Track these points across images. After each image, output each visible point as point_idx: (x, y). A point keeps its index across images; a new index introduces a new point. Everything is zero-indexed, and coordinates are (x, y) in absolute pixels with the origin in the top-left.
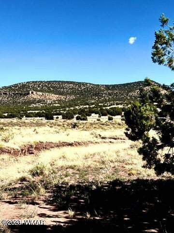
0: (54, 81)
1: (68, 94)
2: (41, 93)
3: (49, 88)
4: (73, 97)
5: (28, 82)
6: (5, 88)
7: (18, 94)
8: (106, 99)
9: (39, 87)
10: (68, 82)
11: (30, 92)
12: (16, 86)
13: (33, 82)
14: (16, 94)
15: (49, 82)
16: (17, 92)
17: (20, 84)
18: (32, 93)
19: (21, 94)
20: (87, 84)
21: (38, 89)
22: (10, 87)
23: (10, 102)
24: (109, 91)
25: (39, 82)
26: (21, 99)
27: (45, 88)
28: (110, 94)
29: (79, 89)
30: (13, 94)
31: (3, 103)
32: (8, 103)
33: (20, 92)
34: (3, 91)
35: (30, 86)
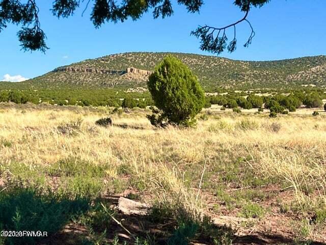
0: (167, 53)
2: (145, 72)
5: (126, 54)
6: (90, 61)
7: (109, 72)
8: (249, 84)
9: (143, 61)
10: (189, 55)
11: (129, 70)
12: (106, 59)
13: (134, 53)
14: (107, 71)
15: (159, 55)
16: (107, 69)
17: (113, 56)
18: (132, 70)
19: (114, 72)
21: (142, 64)
22: (97, 60)
23: (97, 83)
24: (255, 71)
25: (144, 53)
26: (113, 80)
27: (152, 64)
28: (256, 77)
29: (207, 67)
30: (102, 71)
31: (86, 86)
32: (93, 85)
33: (113, 69)
34: (86, 67)
35: (128, 60)
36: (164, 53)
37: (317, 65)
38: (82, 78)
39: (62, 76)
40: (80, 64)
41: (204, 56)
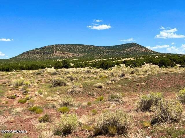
0: (70, 44)
1: (80, 52)
2: (61, 52)
3: (66, 49)
4: (83, 55)
5: (52, 45)
6: (37, 49)
7: (46, 53)
8: (106, 56)
9: (60, 48)
10: (79, 45)
11: (55, 52)
12: (44, 48)
13: (56, 45)
14: (45, 53)
15: (66, 45)
16: (45, 52)
17: (47, 46)
18: (56, 52)
19: (48, 53)
20: (91, 46)
22: (40, 48)
23: (41, 58)
24: (108, 50)
25: (60, 45)
26: (48, 57)
27: (64, 49)
28: (108, 52)
29: (87, 49)
30: (43, 53)
31: (37, 59)
32: (40, 59)
33: (47, 52)
34: (36, 51)
35: (54, 48)
36: (68, 45)
37: (132, 47)
38: (34, 56)
39: (26, 56)
40: (33, 50)
41: (85, 45)
